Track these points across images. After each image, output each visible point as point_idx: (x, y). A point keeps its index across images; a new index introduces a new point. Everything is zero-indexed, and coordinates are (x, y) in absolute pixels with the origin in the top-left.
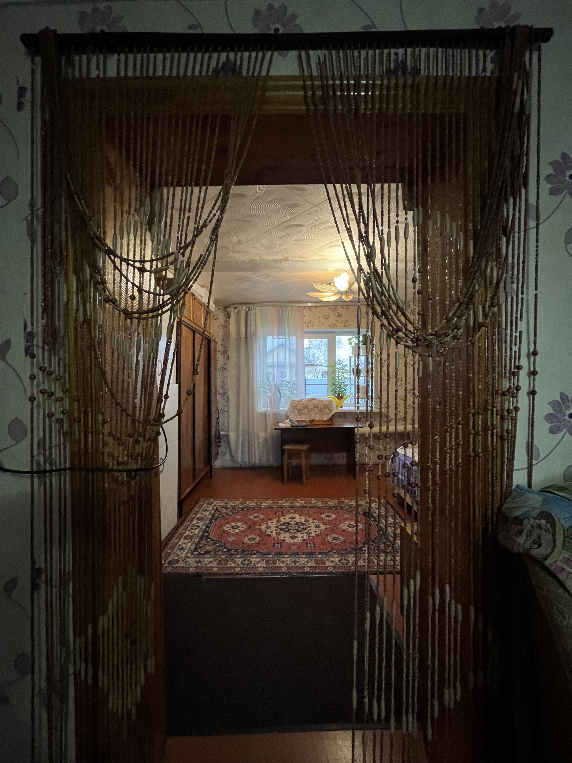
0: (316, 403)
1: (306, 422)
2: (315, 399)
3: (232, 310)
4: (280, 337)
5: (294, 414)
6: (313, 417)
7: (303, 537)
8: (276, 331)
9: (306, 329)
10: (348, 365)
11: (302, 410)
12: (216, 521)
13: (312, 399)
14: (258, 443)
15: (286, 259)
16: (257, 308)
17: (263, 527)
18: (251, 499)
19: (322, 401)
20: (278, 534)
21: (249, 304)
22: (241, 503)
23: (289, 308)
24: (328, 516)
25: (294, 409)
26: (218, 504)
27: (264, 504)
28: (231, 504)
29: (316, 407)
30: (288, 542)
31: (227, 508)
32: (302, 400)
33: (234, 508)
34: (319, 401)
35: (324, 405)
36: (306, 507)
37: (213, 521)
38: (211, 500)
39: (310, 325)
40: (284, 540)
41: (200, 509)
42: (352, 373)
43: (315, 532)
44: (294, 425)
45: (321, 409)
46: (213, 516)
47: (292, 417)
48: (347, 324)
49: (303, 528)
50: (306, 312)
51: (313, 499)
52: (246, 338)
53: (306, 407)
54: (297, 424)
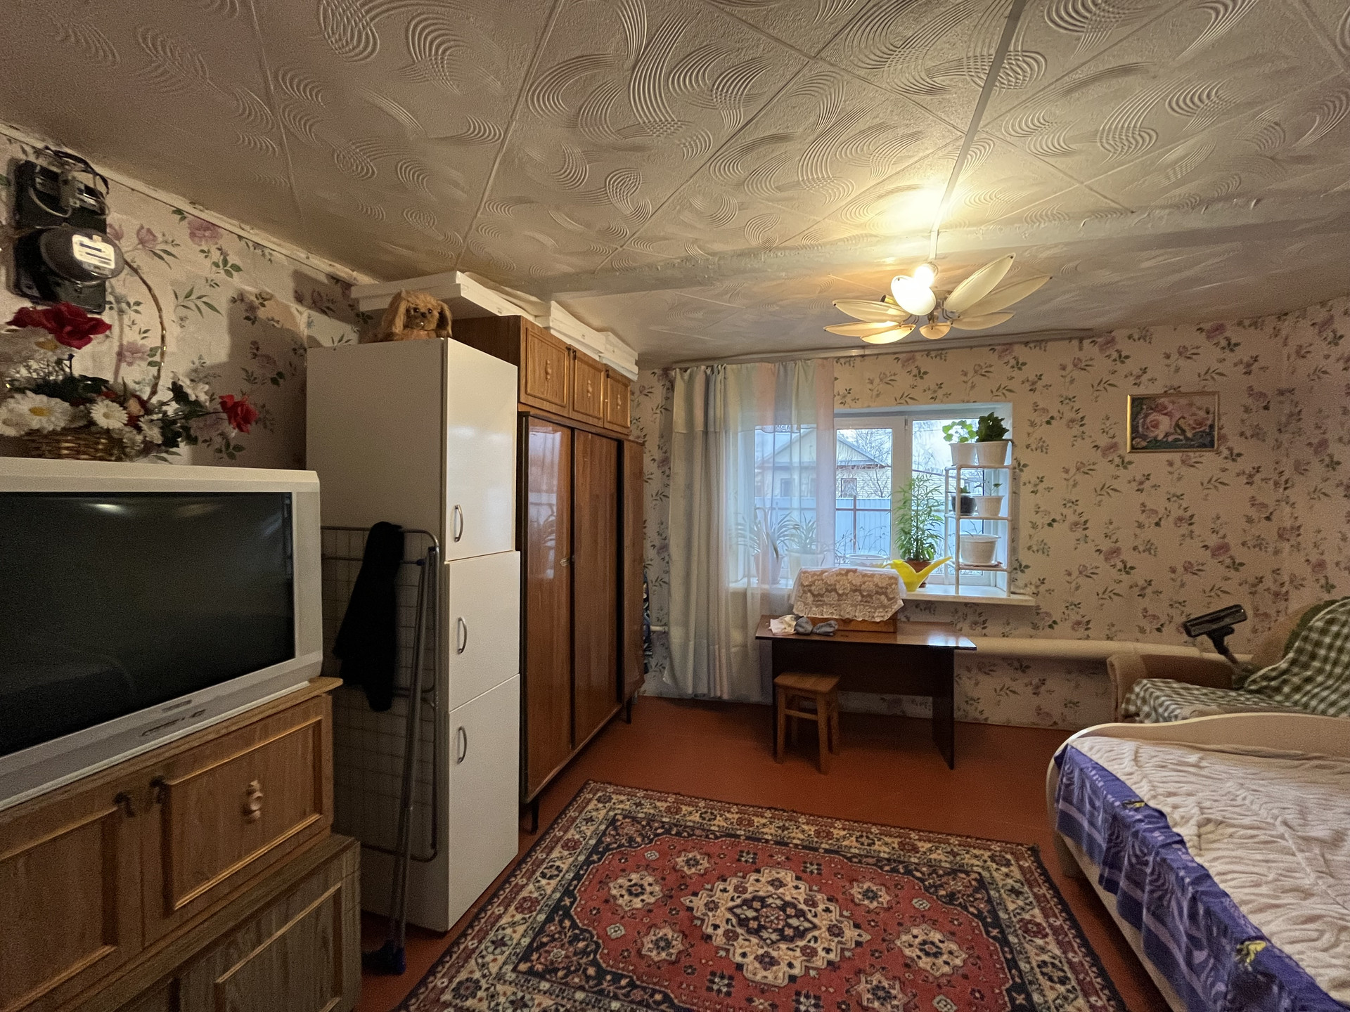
0: (857, 581)
1: (830, 626)
2: (855, 571)
3: (678, 376)
4: (778, 428)
5: (805, 604)
6: (849, 612)
7: (790, 965)
8: (769, 414)
9: (839, 409)
10: (942, 489)
11: (822, 596)
12: (600, 859)
13: (848, 571)
14: (729, 659)
15: (768, 247)
16: (729, 367)
17: (699, 903)
18: (692, 798)
19: (872, 576)
20: (731, 936)
21: (712, 360)
22: (668, 809)
23: (799, 363)
24: (871, 895)
25: (804, 592)
26: (622, 803)
27: (719, 821)
28: (648, 809)
29: (856, 590)
30: (749, 976)
31: (635, 820)
32: (823, 572)
33: (650, 820)
34: (864, 576)
35: (877, 585)
36: (816, 850)
37: (595, 857)
38: (610, 789)
39: (848, 399)
40: (740, 967)
41: (580, 813)
42: (950, 507)
43: (828, 951)
44: (801, 630)
45: (870, 596)
46: (599, 842)
47: (799, 609)
48: (940, 393)
49: (796, 928)
50: (839, 371)
51: (838, 824)
52: (706, 432)
53: (831, 589)
54: (809, 628)
